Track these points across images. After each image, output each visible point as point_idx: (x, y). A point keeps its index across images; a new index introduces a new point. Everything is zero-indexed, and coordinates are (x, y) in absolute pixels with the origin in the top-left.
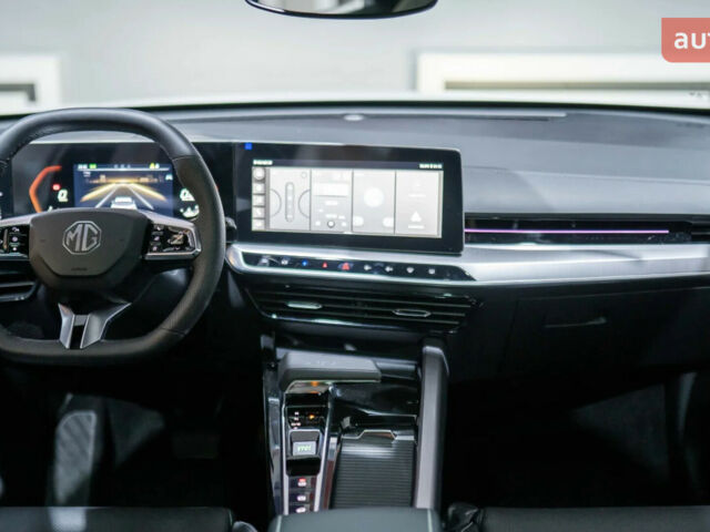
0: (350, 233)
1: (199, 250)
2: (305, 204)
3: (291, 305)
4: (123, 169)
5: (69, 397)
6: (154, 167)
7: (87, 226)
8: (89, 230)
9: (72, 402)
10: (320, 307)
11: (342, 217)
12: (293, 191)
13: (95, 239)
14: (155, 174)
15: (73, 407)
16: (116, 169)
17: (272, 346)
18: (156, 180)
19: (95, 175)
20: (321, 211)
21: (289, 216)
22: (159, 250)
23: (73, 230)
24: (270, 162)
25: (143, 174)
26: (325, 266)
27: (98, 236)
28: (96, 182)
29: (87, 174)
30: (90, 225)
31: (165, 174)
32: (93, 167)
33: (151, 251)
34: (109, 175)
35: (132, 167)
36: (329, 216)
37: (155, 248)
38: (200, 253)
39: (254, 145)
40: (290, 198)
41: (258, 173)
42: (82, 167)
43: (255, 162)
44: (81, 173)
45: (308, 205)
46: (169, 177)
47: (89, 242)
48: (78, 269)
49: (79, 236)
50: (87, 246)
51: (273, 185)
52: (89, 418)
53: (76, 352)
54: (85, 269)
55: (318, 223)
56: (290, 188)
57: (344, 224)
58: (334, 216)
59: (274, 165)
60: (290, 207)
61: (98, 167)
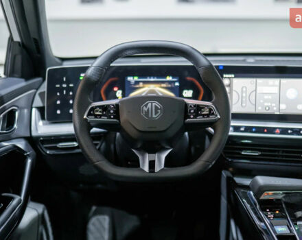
0: (278, 113)
1: (219, 117)
2: (253, 98)
3: (243, 153)
4: (152, 79)
5: (94, 208)
6: (169, 78)
7: (154, 104)
8: (155, 106)
9: (95, 211)
10: (260, 153)
11: (274, 105)
12: (246, 90)
13: (159, 111)
14: (170, 82)
15: (96, 213)
16: (148, 79)
17: (231, 176)
18: (170, 86)
19: (137, 83)
20: (262, 101)
21: (244, 105)
22: (195, 117)
23: (146, 106)
24: (233, 76)
25: (163, 82)
26: (266, 131)
27: (160, 109)
28: (137, 86)
29: (133, 82)
30: (155, 103)
31: (174, 82)
32: (136, 78)
33: (190, 118)
34: (145, 83)
35: (158, 78)
36: (266, 104)
37: (192, 116)
38: (219, 119)
39: (224, 67)
40: (244, 95)
41: (226, 82)
42: (130, 79)
43: (225, 76)
44: (129, 82)
45: (254, 98)
46: (177, 84)
47: (156, 113)
48: (151, 127)
49: (150, 109)
50: (155, 114)
51: (234, 88)
52: (105, 219)
53: (152, 174)
54: (155, 128)
55: (260, 108)
56: (244, 89)
57: (275, 108)
58: (269, 104)
59: (235, 77)
60: (244, 99)
61: (139, 78)
